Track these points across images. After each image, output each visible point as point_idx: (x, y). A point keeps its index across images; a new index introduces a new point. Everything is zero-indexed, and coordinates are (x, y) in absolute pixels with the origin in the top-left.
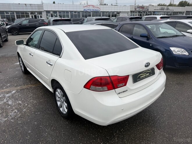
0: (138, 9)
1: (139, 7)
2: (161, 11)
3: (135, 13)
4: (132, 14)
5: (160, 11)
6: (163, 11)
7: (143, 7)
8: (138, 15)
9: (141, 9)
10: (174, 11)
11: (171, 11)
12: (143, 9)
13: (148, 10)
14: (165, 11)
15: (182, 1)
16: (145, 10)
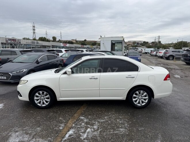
0: (9, 41)
1: (10, 40)
2: (33, 44)
3: (7, 45)
4: (3, 45)
5: (31, 44)
6: (34, 44)
7: (14, 40)
8: (11, 47)
9: (13, 42)
10: (43, 45)
11: (40, 45)
12: (15, 42)
13: (20, 43)
14: (36, 44)
15: (42, 37)
16: (17, 43)
